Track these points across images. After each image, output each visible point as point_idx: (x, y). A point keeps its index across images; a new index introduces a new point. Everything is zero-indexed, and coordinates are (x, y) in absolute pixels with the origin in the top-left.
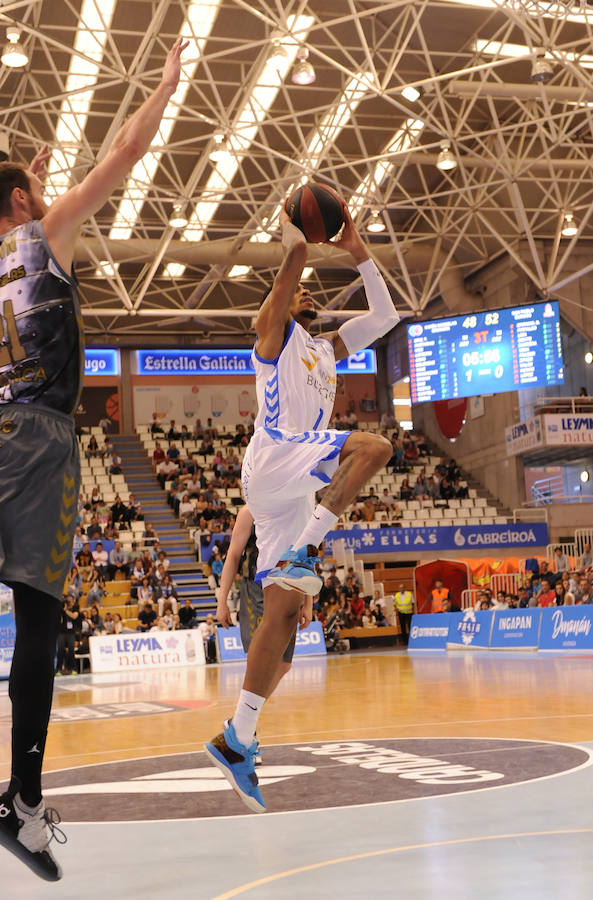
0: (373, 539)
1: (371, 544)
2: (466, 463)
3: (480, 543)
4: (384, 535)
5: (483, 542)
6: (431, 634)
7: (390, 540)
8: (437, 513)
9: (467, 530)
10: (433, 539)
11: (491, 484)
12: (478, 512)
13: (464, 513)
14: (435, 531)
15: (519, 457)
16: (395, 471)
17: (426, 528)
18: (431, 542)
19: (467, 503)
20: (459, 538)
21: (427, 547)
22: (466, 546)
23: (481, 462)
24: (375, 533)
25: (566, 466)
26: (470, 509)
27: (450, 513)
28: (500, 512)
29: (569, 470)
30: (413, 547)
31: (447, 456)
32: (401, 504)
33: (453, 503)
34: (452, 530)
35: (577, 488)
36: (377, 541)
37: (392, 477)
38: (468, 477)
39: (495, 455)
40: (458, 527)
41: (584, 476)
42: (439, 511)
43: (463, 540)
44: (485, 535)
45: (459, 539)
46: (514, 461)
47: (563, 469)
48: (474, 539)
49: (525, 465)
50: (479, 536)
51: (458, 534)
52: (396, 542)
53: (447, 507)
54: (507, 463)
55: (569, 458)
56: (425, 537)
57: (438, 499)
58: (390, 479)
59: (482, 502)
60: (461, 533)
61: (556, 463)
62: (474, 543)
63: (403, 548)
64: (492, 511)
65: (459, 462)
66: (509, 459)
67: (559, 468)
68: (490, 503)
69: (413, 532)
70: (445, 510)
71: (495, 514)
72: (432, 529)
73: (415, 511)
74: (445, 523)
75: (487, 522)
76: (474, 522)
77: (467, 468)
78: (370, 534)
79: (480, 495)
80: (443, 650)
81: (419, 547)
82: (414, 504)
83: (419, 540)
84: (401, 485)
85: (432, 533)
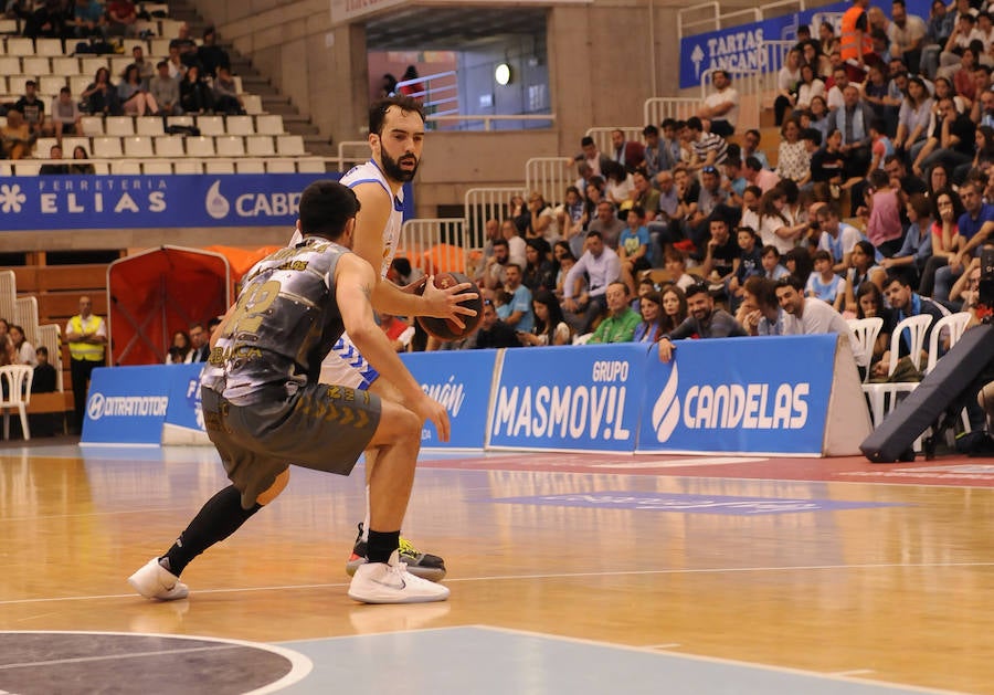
0: (22, 198)
1: (17, 209)
2: (241, 36)
3: (262, 213)
4: (49, 190)
5: (269, 213)
6: (130, 411)
7: (61, 202)
8: (172, 145)
9: (234, 185)
10: (158, 203)
11: (293, 83)
12: (262, 146)
13: (231, 146)
14: (162, 184)
15: (357, 26)
16: (81, 49)
17: (143, 177)
18: (153, 208)
19: (240, 124)
20: (216, 202)
21: (143, 220)
22: (232, 220)
23: (275, 35)
24: (26, 184)
25: (463, 50)
26: (244, 138)
27: (199, 146)
28: (312, 148)
29: (471, 59)
30: (111, 220)
31: (201, 19)
32: (91, 123)
33: (210, 124)
34: (201, 182)
35: (486, 100)
36: (32, 204)
37: (74, 62)
38: (247, 67)
39: (306, 19)
40: (214, 178)
41: (502, 74)
42: (177, 140)
43: (226, 205)
44: (275, 197)
45: (216, 204)
46: (345, 33)
47: (459, 55)
48: (248, 205)
49: (371, 44)
50: (262, 197)
51: (214, 192)
52: (73, 206)
53: (195, 132)
54: (330, 39)
55: (470, 34)
56: (141, 198)
57: (174, 114)
58: (68, 66)
59: (273, 124)
60: (222, 191)
61: (441, 41)
62: (249, 214)
63: (88, 220)
64: (294, 144)
65: (227, 33)
66: (333, 29)
67: (451, 55)
68: (290, 128)
69: (115, 186)
70: (190, 140)
71: (301, 151)
72: (156, 179)
73: (122, 139)
74: (187, 168)
75: (282, 167)
76: (252, 167)
77: (243, 47)
78: (16, 188)
79: (269, 108)
80: (156, 446)
81: (127, 220)
82: (120, 124)
83: (126, 203)
84: (92, 81)
85: (155, 189)
